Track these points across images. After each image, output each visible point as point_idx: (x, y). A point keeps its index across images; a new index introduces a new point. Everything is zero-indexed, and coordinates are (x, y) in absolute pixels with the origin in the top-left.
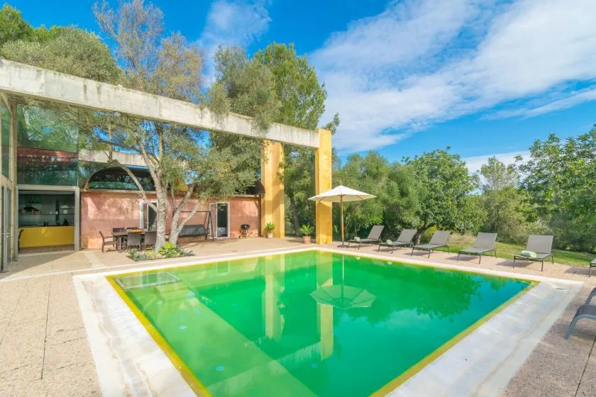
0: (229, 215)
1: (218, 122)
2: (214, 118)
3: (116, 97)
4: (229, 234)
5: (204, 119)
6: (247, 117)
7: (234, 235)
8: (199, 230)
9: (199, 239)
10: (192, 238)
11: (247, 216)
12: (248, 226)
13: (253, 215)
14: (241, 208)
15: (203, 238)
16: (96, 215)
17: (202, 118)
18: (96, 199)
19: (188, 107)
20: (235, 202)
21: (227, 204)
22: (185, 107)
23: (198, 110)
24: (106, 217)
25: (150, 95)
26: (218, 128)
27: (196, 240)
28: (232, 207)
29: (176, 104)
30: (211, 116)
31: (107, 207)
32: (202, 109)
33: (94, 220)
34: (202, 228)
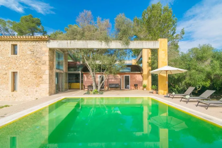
0: (130, 80)
1: (107, 45)
2: (106, 44)
3: (75, 44)
4: (130, 88)
5: (102, 45)
6: (119, 41)
7: (132, 88)
8: (117, 86)
9: (118, 89)
10: (115, 88)
11: (138, 81)
12: (137, 85)
13: (140, 80)
14: (135, 77)
15: (119, 89)
16: (87, 80)
17: (101, 45)
18: (87, 75)
19: (97, 42)
20: (132, 75)
21: (129, 76)
22: (95, 42)
23: (100, 43)
24: (89, 81)
25: (84, 41)
26: (108, 47)
27: (117, 89)
28: (131, 77)
29: (92, 42)
30: (105, 44)
31: (89, 77)
32: (101, 42)
33: (86, 81)
34: (118, 85)
